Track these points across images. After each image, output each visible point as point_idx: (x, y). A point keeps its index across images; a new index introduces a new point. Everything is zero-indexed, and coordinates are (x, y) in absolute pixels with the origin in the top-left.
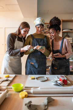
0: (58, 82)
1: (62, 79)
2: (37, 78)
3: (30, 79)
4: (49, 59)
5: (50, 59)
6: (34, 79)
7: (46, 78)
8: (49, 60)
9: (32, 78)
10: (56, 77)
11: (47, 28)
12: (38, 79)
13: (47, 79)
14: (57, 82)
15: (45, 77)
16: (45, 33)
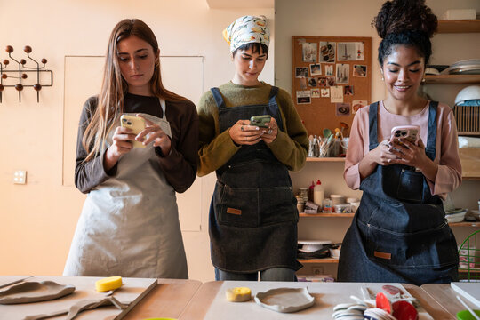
0: (366, 313)
1: (393, 299)
2: (263, 297)
3: (228, 297)
4: (334, 211)
5: (339, 212)
6: (248, 298)
7: (312, 295)
8: (330, 214)
9: (237, 292)
10: (363, 292)
11: (321, 62)
12: (270, 300)
13: (311, 299)
14: (362, 311)
15: (306, 293)
16: (313, 83)
